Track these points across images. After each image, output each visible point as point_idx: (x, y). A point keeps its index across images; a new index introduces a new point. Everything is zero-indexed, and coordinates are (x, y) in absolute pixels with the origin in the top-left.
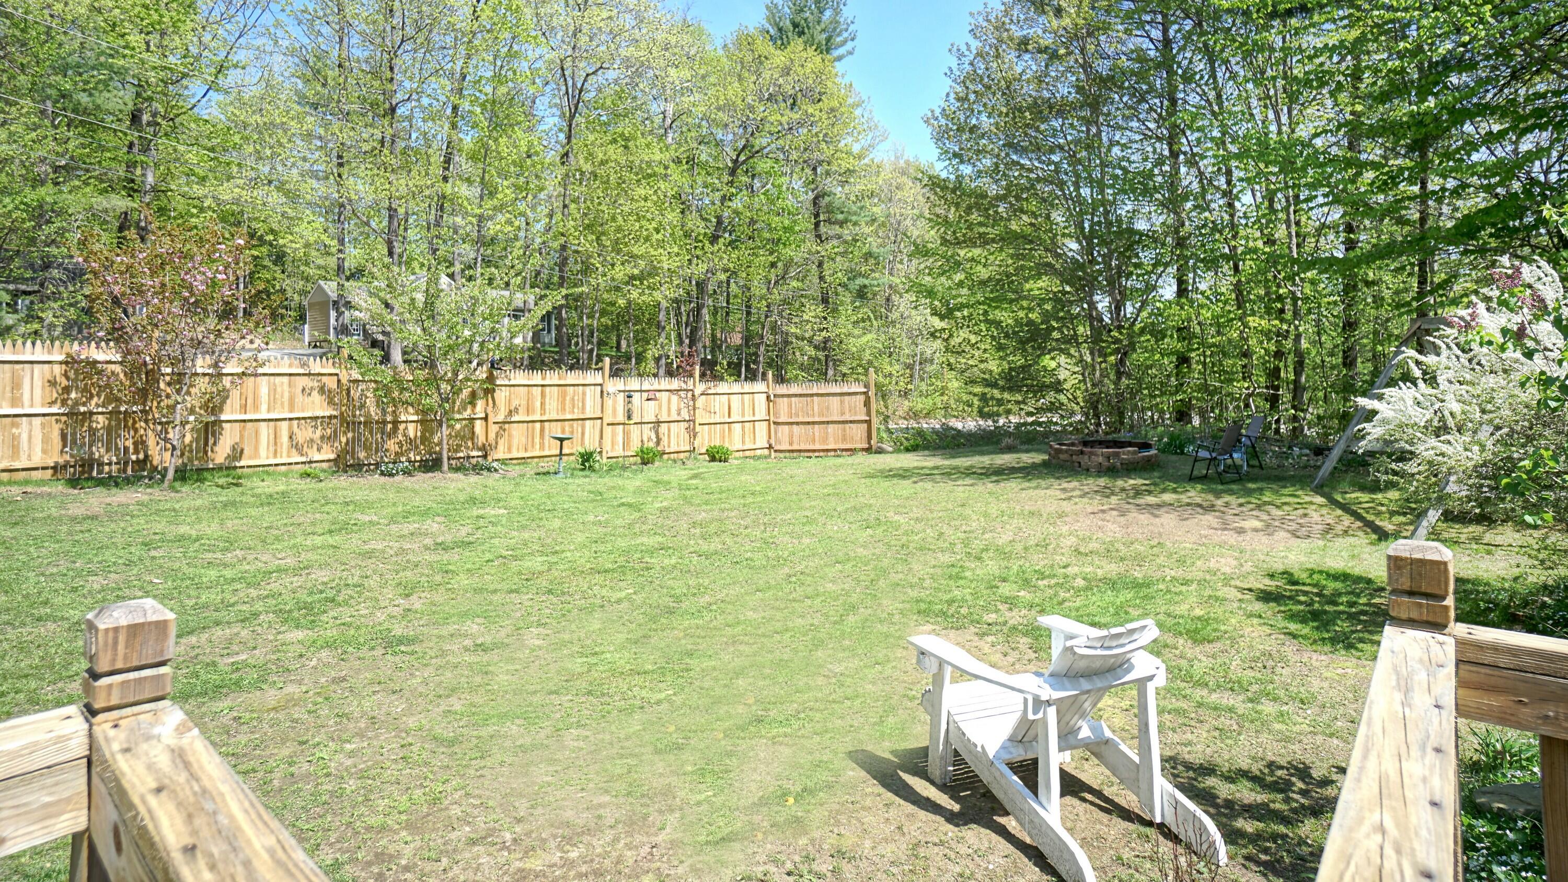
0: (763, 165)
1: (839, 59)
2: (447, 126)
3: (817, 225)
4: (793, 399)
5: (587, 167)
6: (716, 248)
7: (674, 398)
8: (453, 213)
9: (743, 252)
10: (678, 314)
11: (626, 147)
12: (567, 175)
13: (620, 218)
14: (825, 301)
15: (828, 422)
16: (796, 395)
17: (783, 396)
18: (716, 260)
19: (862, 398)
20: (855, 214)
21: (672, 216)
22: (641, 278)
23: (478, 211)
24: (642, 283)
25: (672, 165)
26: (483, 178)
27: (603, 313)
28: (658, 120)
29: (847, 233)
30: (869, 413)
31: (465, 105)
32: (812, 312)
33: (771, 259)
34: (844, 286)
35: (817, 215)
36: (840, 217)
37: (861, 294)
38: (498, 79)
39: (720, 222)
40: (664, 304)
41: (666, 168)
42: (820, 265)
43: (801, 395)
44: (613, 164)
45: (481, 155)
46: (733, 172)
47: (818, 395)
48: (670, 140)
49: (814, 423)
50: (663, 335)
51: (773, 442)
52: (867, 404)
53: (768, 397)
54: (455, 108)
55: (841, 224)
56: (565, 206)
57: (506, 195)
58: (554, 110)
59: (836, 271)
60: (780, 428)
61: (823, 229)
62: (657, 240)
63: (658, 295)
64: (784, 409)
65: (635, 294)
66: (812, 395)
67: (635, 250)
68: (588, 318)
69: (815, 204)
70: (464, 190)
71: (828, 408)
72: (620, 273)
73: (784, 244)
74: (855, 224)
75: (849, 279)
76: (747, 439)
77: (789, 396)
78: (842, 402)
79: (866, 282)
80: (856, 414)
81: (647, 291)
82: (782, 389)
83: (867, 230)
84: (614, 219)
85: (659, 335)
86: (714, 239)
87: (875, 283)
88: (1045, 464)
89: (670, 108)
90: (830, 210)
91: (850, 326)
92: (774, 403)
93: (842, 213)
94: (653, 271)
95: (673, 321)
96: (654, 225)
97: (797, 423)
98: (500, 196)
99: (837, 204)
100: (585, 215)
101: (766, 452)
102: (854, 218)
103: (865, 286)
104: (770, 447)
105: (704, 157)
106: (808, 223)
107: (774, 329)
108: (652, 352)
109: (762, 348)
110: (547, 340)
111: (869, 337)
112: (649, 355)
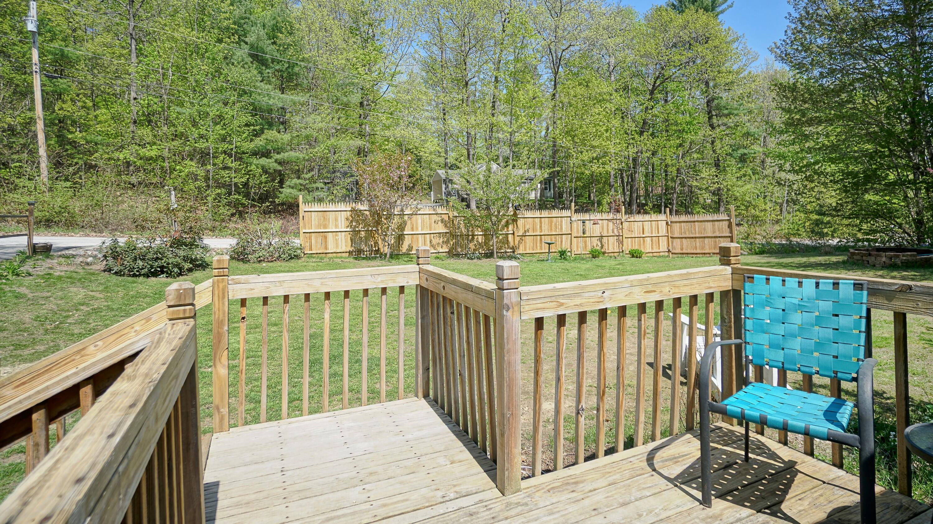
0: (671, 86)
1: (722, 12)
2: (493, 88)
3: (710, 118)
4: (682, 224)
5: (566, 100)
6: (642, 138)
7: (611, 224)
8: (498, 132)
9: (661, 140)
10: (622, 178)
11: (587, 86)
12: (555, 106)
13: (584, 126)
14: (717, 165)
15: (705, 237)
16: (684, 222)
17: (676, 222)
18: (643, 145)
19: (727, 223)
20: (736, 109)
21: (616, 122)
22: (597, 159)
23: (510, 130)
24: (598, 161)
25: (614, 92)
26: (511, 112)
27: (578, 179)
28: (605, 67)
29: (730, 122)
30: (731, 232)
31: (501, 76)
32: (707, 173)
33: (678, 142)
34: (731, 155)
35: (709, 112)
36: (726, 112)
37: (743, 159)
38: (517, 60)
39: (645, 123)
40: (613, 173)
41: (611, 95)
42: (713, 142)
43: (687, 222)
44: (580, 97)
45: (510, 100)
46: (652, 92)
47: (698, 221)
48: (613, 78)
49: (696, 238)
50: (613, 190)
51: (670, 248)
52: (730, 226)
53: (667, 223)
54: (496, 78)
55: (727, 116)
56: (555, 123)
57: (523, 120)
58: (547, 70)
59: (722, 147)
60: (675, 240)
61: (715, 120)
62: (607, 137)
63: (608, 168)
64: (677, 230)
65: (595, 168)
66: (694, 222)
67: (594, 143)
68: (569, 182)
69: (708, 105)
70: (502, 118)
71: (705, 229)
72: (586, 157)
73: (687, 132)
74: (737, 115)
75: (733, 150)
76: (654, 247)
77: (680, 222)
78: (713, 225)
79: (746, 151)
80: (723, 233)
81: (601, 166)
82: (675, 218)
83: (746, 118)
84: (581, 127)
85: (610, 190)
86: (641, 133)
87: (753, 152)
88: (844, 262)
89: (612, 60)
90: (718, 108)
91: (735, 180)
92: (671, 226)
93: (727, 109)
94: (606, 154)
95: (619, 181)
96: (604, 128)
97: (686, 238)
98: (520, 121)
99: (723, 103)
100: (566, 126)
101: (667, 254)
102: (735, 112)
103: (745, 154)
104: (669, 251)
105: (635, 85)
106: (704, 118)
107: (682, 184)
108: (606, 200)
109: (675, 196)
110: (549, 195)
111: (748, 186)
112: (604, 202)
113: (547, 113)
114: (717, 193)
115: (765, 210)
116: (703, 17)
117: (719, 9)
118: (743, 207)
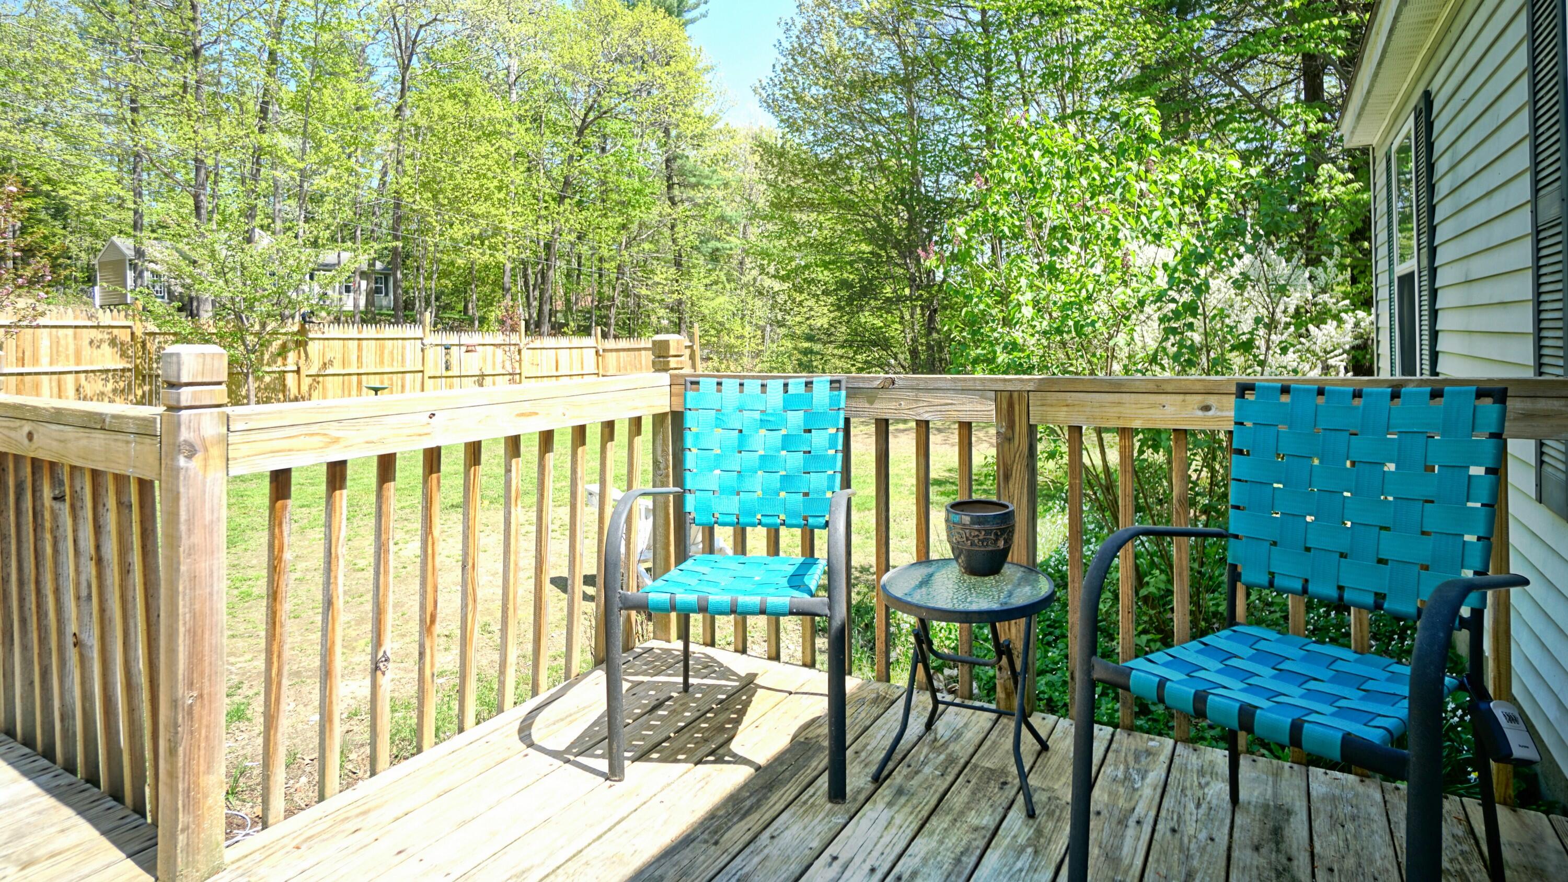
0: (613, 126)
1: (692, 21)
2: (263, 72)
3: (670, 187)
4: (622, 353)
5: (423, 122)
6: (562, 209)
7: (499, 352)
8: (273, 166)
9: (591, 214)
10: (525, 276)
11: (466, 103)
12: (401, 130)
13: (458, 176)
14: (678, 264)
16: (624, 350)
17: (611, 350)
18: (562, 221)
19: (688, 352)
20: (707, 177)
21: (517, 176)
22: (482, 238)
23: (301, 165)
24: (482, 244)
25: (515, 122)
26: (305, 131)
27: (446, 274)
28: (501, 75)
29: (699, 196)
30: (695, 366)
31: (284, 50)
32: (663, 274)
33: (619, 220)
34: (697, 249)
35: (669, 178)
36: (693, 180)
37: (714, 257)
38: (321, 25)
39: (567, 183)
40: (509, 266)
41: (510, 125)
42: (673, 227)
43: (629, 350)
44: (451, 120)
45: (303, 105)
46: (580, 132)
47: (645, 349)
48: (514, 96)
50: (509, 297)
52: (693, 357)
53: (597, 352)
54: (272, 54)
55: (693, 186)
56: (399, 162)
57: (331, 150)
58: (388, 58)
59: (688, 234)
61: (676, 191)
62: (499, 200)
63: (500, 257)
64: (613, 363)
65: (475, 254)
66: (639, 349)
67: (475, 209)
68: (425, 279)
69: (667, 167)
70: (283, 142)
72: (458, 232)
73: (633, 206)
74: (708, 187)
75: (701, 242)
77: (617, 350)
79: (719, 245)
81: (488, 252)
82: (611, 344)
83: (720, 194)
84: (451, 176)
85: (504, 296)
86: (561, 200)
87: (728, 246)
89: (515, 63)
90: (682, 173)
91: (703, 289)
92: (603, 357)
93: (694, 176)
94: (497, 231)
95: (521, 282)
96: (496, 183)
98: (324, 150)
99: (689, 165)
100: (421, 171)
102: (706, 182)
103: (718, 250)
105: (552, 116)
106: (660, 186)
107: (626, 292)
108: (495, 314)
109: (613, 311)
110: (384, 303)
111: (721, 299)
112: (492, 317)
113: (383, 142)
114: (676, 308)
115: (742, 337)
116: (665, 24)
117: (688, 16)
118: (713, 332)
